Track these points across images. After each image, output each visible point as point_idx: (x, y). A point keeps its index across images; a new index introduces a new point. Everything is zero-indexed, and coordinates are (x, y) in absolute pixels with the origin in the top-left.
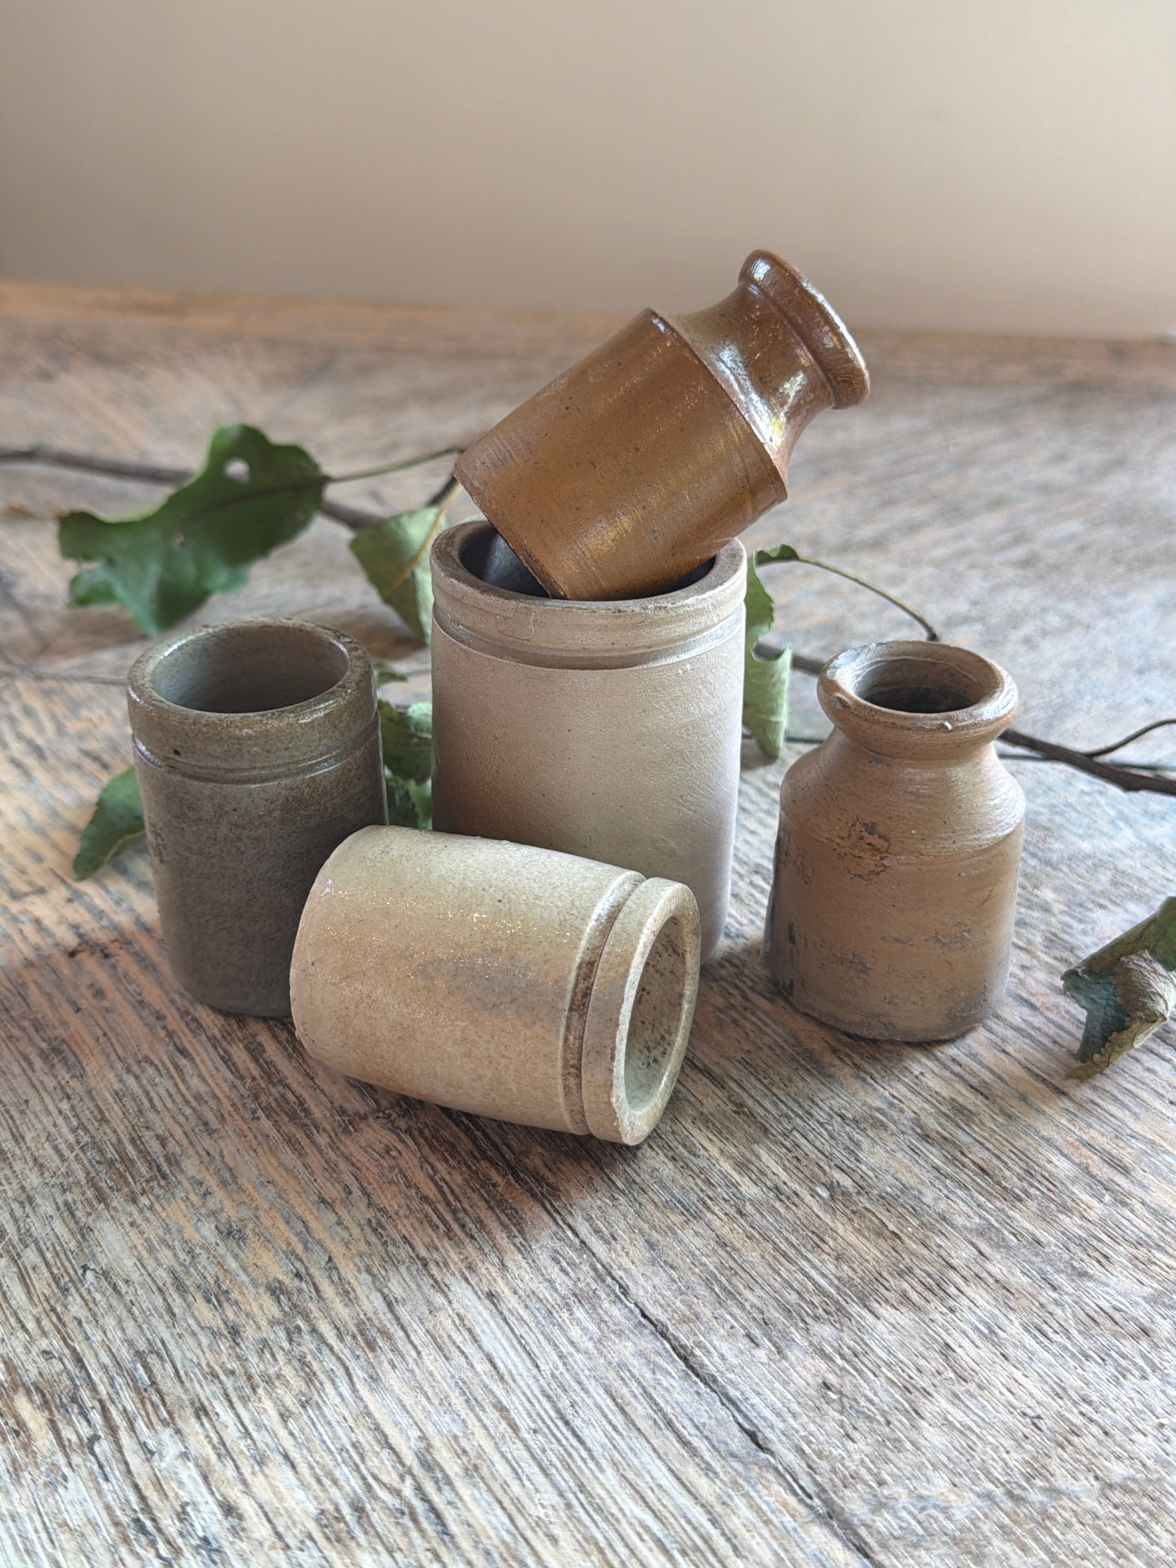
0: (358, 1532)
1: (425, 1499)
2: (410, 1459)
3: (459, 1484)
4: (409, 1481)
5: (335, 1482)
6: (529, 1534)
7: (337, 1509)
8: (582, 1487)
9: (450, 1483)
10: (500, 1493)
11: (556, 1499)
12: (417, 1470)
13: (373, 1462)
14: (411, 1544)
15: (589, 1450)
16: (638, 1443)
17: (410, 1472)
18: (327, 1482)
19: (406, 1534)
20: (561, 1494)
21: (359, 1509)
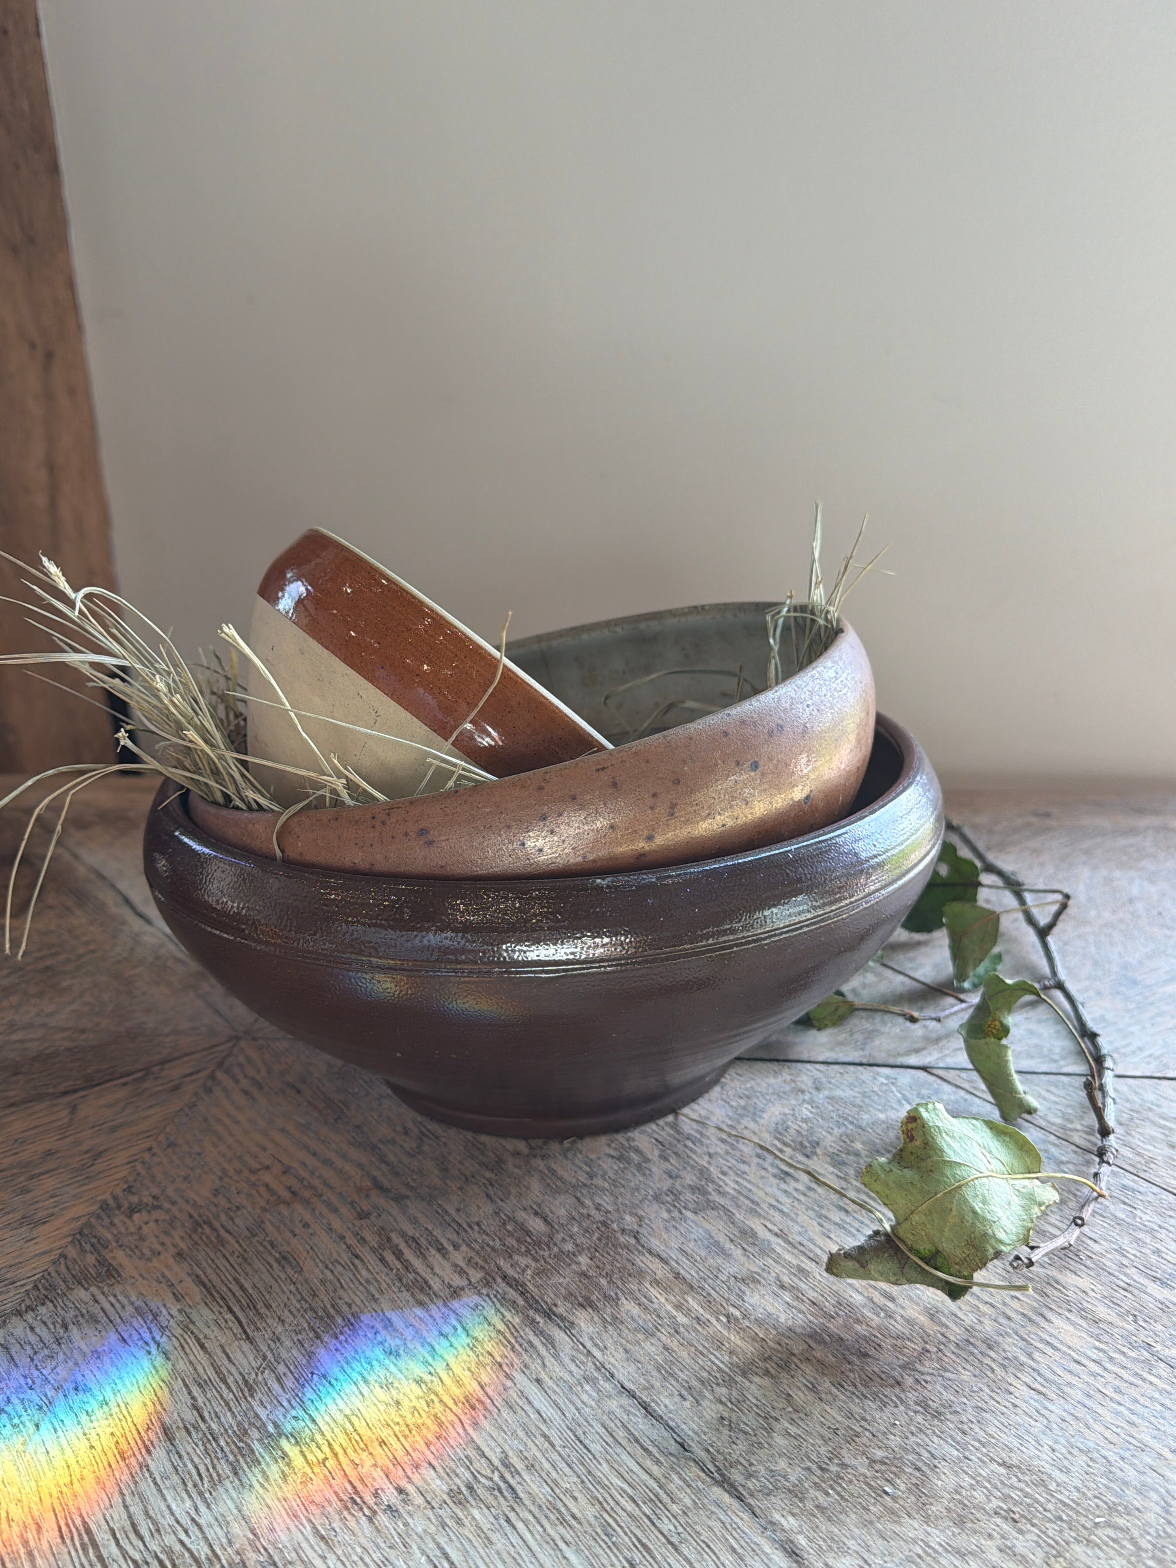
0: (470, 1499)
1: (506, 1482)
2: (496, 1462)
3: (523, 1474)
4: (496, 1473)
5: (457, 1475)
6: (562, 1496)
7: (459, 1488)
8: (590, 1472)
9: (518, 1473)
10: (546, 1477)
11: (575, 1479)
12: (501, 1468)
13: (477, 1465)
14: (499, 1503)
15: (593, 1455)
16: (619, 1450)
17: (497, 1469)
18: (453, 1476)
19: (496, 1499)
20: (578, 1477)
21: (470, 1488)
